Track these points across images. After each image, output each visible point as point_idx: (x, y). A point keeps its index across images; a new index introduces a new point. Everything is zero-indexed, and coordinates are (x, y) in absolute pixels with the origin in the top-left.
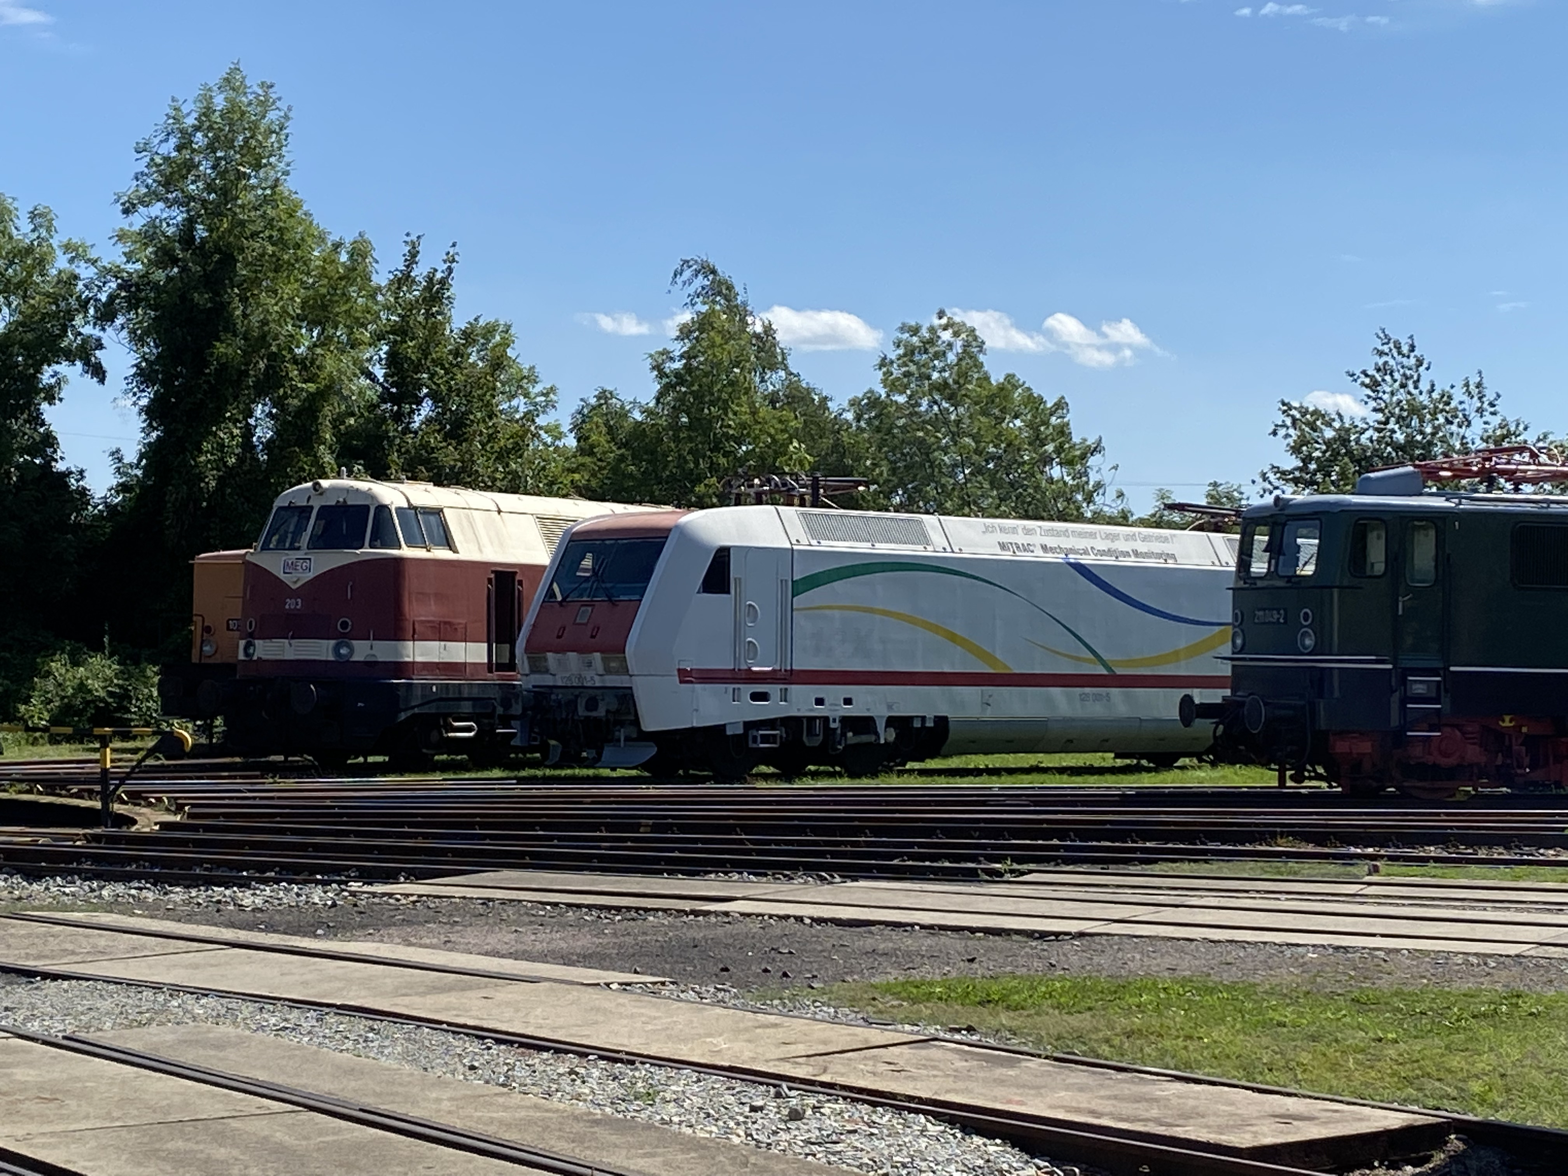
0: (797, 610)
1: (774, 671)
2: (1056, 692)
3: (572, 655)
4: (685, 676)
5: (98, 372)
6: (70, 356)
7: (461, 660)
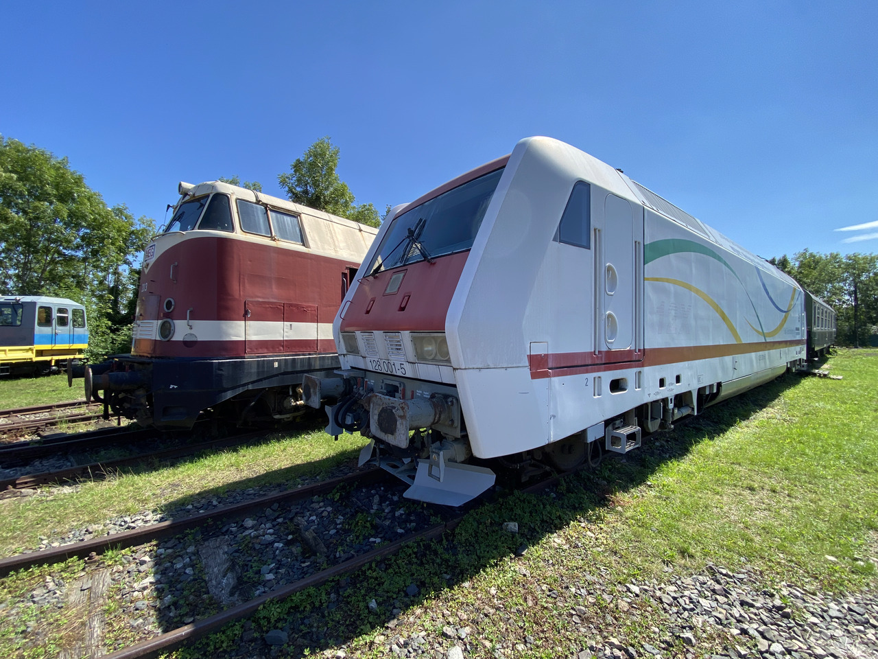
0: (648, 279)
1: (630, 351)
3: (378, 334)
7: (313, 337)
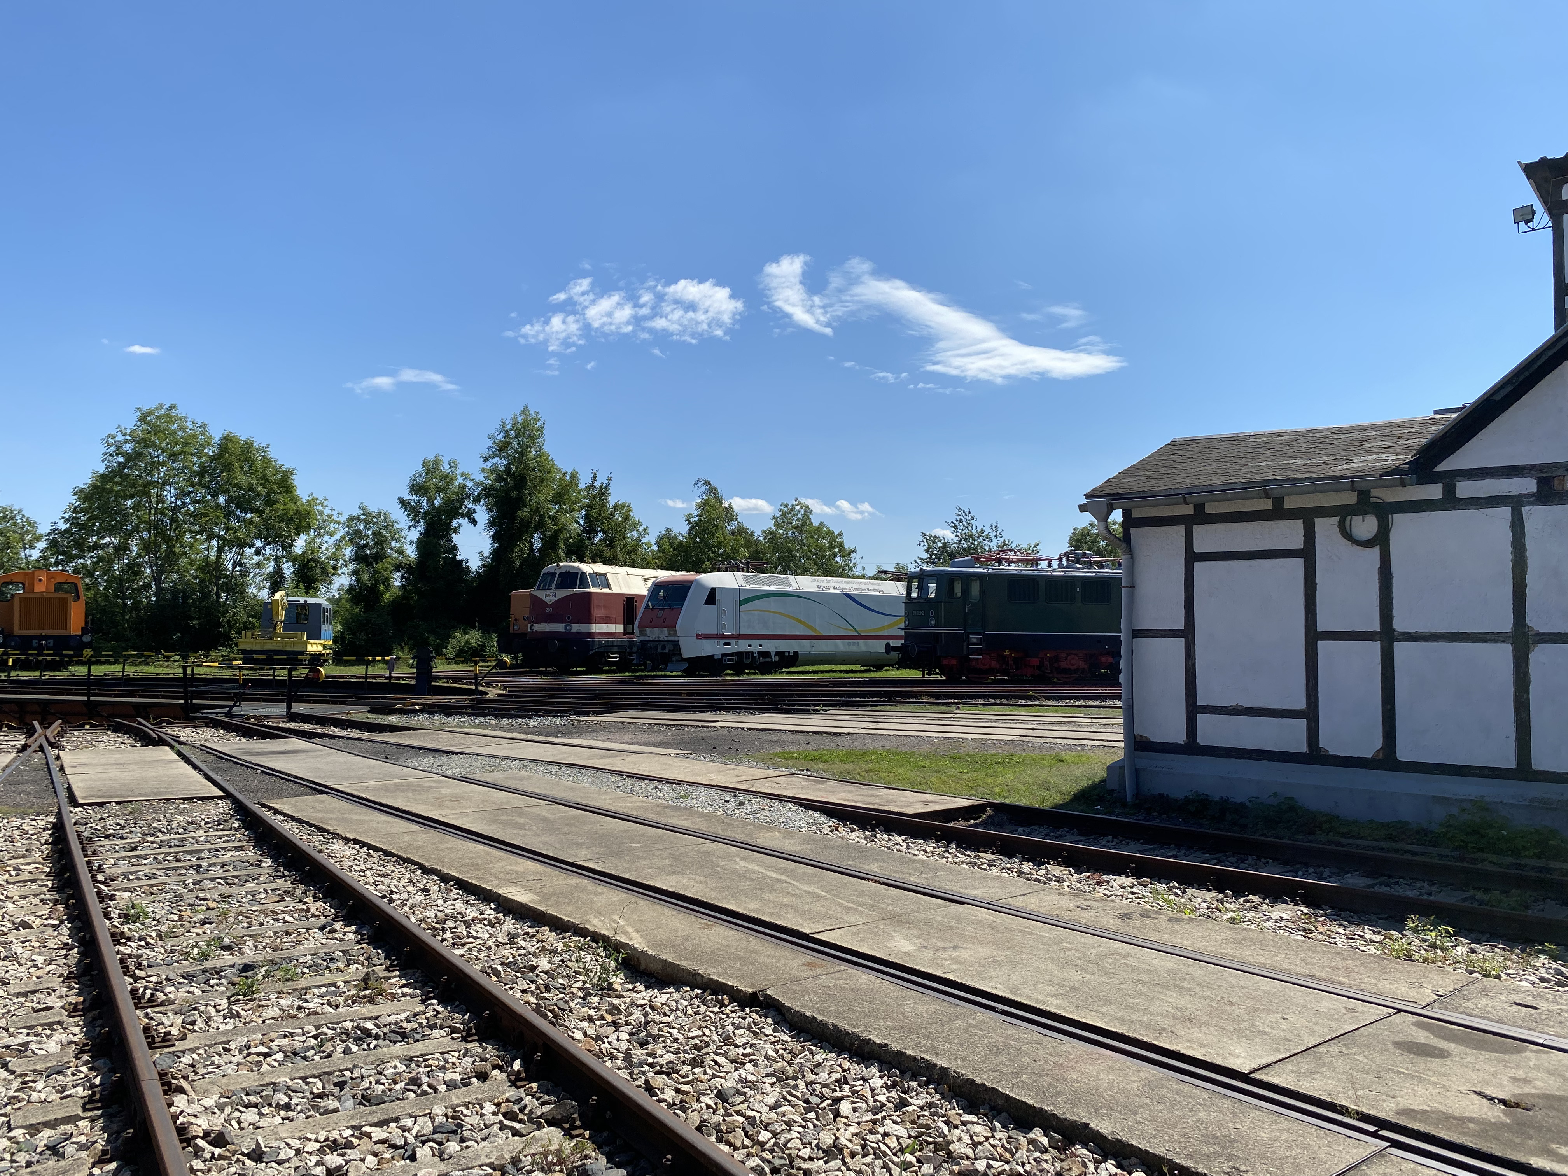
0: (741, 611)
1: (732, 635)
2: (839, 642)
4: (699, 637)
5: (474, 522)
6: (463, 516)
7: (614, 631)
